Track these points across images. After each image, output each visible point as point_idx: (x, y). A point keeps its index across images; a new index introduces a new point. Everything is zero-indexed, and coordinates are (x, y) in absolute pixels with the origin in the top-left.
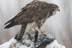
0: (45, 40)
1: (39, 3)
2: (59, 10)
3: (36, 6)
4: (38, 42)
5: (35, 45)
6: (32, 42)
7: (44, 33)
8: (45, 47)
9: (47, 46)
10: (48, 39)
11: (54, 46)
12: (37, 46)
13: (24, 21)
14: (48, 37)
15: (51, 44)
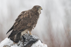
0: (31, 40)
1: (28, 13)
2: (42, 9)
3: (27, 16)
4: (26, 42)
5: (24, 44)
6: (21, 42)
7: (31, 35)
8: (32, 45)
9: (33, 45)
10: (33, 39)
11: (38, 45)
12: (25, 45)
13: (22, 28)
14: (33, 38)
15: (36, 43)
